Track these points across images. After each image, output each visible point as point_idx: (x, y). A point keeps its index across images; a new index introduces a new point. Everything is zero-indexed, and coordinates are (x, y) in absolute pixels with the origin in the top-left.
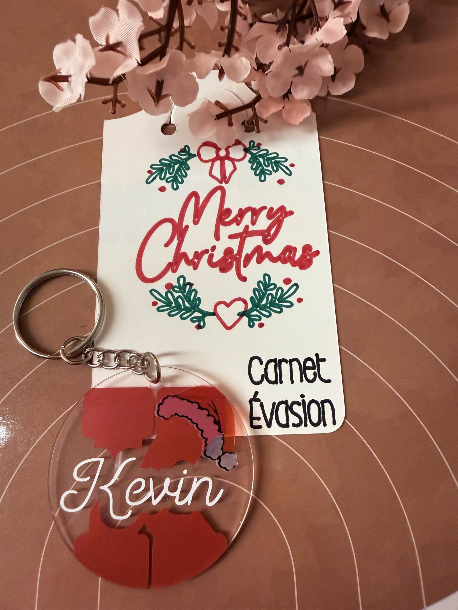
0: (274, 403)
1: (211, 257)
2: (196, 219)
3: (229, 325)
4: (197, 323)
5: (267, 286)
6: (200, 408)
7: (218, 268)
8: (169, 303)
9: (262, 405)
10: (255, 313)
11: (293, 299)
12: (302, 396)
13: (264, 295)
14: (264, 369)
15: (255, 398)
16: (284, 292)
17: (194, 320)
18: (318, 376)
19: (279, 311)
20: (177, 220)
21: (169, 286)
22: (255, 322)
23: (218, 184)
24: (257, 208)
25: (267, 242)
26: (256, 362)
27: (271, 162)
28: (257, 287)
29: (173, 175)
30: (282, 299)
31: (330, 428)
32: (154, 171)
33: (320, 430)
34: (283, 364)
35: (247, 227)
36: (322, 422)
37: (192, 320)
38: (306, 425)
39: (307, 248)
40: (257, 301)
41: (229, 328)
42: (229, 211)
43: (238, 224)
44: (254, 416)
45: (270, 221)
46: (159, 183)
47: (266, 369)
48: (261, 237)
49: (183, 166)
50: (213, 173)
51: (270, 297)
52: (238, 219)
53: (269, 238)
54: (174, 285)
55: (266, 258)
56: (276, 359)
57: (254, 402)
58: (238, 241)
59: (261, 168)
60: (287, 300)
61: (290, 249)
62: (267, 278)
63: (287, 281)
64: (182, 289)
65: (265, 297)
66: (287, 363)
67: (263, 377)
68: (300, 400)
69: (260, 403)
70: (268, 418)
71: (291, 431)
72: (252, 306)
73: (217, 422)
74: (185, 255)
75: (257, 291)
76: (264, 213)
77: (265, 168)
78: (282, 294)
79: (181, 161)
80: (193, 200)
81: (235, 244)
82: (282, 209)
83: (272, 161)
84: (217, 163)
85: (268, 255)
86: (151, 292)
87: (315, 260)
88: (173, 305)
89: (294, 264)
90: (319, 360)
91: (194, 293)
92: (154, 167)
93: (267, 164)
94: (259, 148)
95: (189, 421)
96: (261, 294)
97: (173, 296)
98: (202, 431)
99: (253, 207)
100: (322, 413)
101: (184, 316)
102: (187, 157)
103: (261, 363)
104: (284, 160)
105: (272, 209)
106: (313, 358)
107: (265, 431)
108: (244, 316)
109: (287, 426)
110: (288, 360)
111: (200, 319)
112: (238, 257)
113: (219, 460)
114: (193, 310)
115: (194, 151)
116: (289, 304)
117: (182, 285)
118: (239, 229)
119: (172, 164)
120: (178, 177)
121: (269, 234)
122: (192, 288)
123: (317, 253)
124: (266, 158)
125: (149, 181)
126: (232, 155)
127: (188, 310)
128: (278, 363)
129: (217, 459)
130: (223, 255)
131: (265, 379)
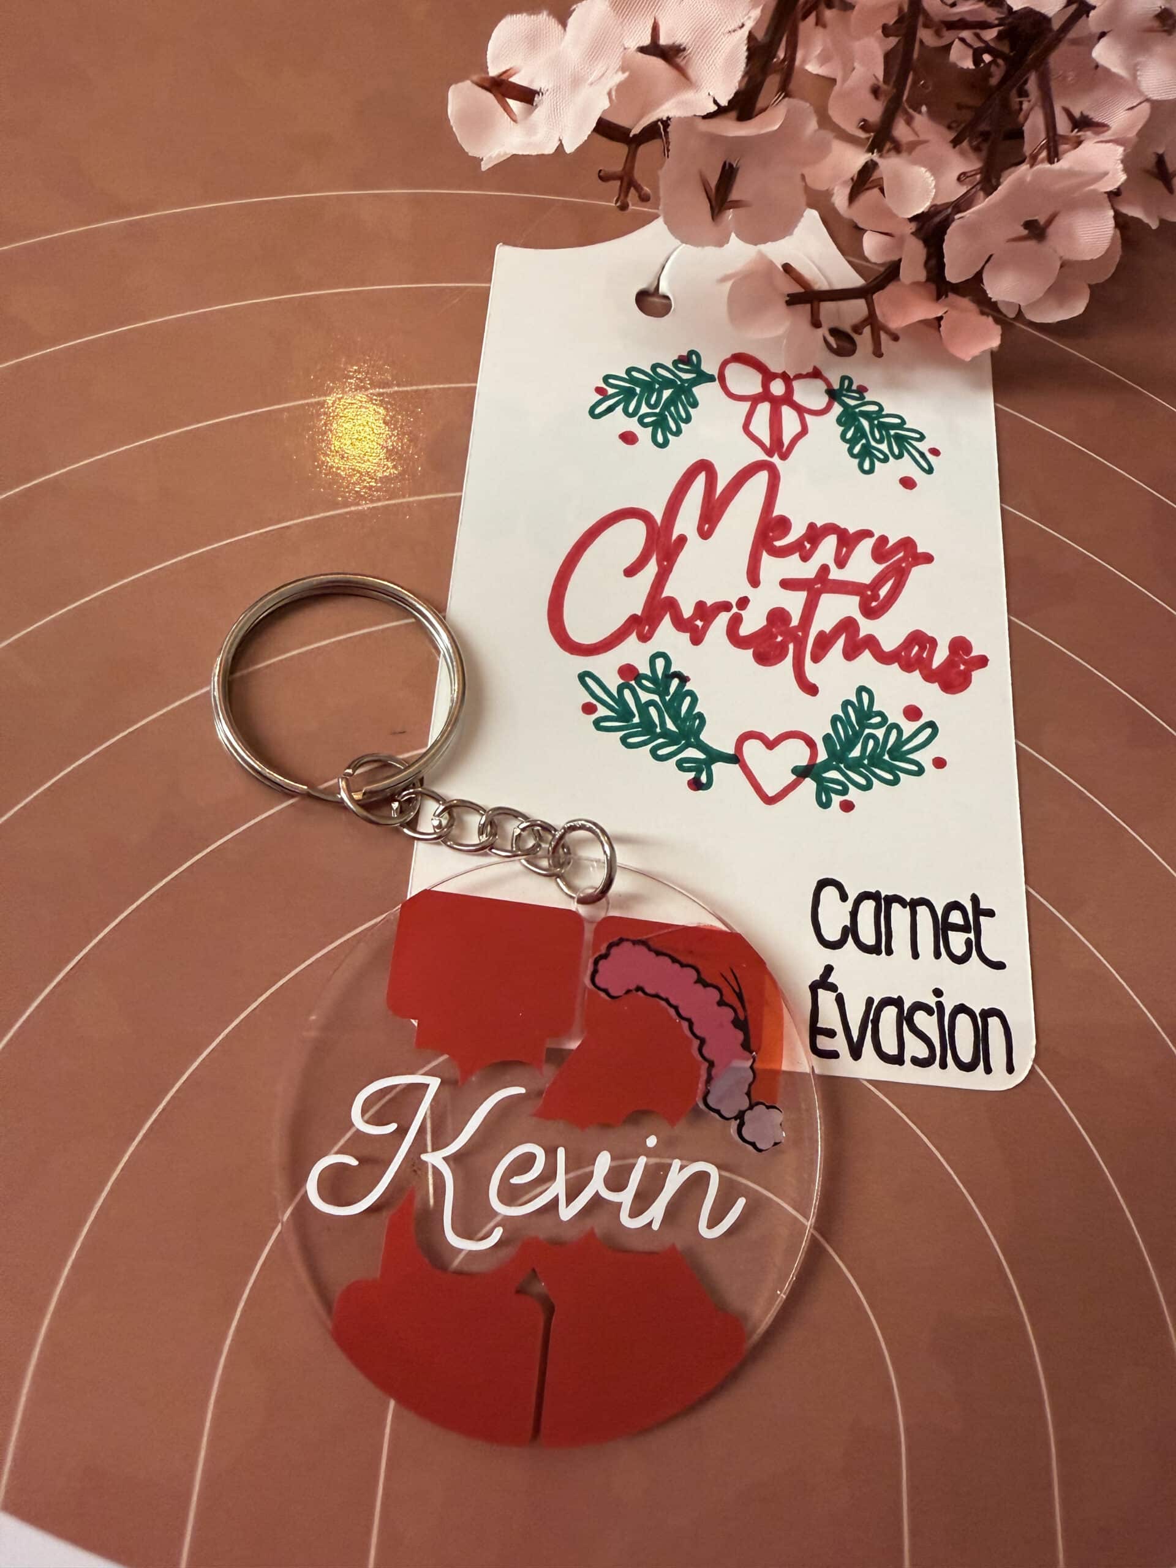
0: (870, 1001)
1: (736, 621)
2: (707, 526)
3: (771, 793)
4: (692, 775)
5: (865, 715)
6: (700, 981)
7: (750, 651)
8: (624, 714)
9: (840, 1001)
10: (833, 774)
11: (924, 757)
12: (938, 993)
13: (857, 735)
14: (849, 914)
15: (824, 982)
16: (905, 736)
17: (685, 765)
18: (976, 950)
19: (891, 780)
20: (658, 517)
21: (628, 672)
22: (833, 795)
23: (762, 456)
24: (851, 531)
25: (870, 613)
26: (830, 893)
27: (888, 434)
28: (842, 714)
29: (657, 411)
30: (897, 752)
31: (999, 1081)
32: (611, 391)
33: (977, 1080)
34: (896, 907)
35: (825, 569)
36: (982, 1063)
37: (680, 765)
38: (943, 1065)
39: (960, 646)
40: (838, 748)
41: (769, 800)
42: (784, 524)
43: (805, 558)
44: (819, 1025)
45: (879, 568)
46: (619, 421)
47: (854, 914)
48: (856, 599)
49: (683, 397)
50: (752, 428)
51: (871, 743)
52: (806, 547)
53: (874, 604)
54: (641, 672)
55: (865, 649)
56: (878, 893)
57: (821, 991)
58: (801, 596)
59: (864, 441)
60: (910, 756)
61: (920, 640)
62: (865, 697)
63: (913, 713)
64: (660, 685)
65: (859, 742)
66: (904, 907)
67: (846, 931)
68: (932, 1001)
69: (835, 994)
70: (855, 1035)
71: (908, 1074)
72: (827, 757)
73: (740, 1024)
74: (672, 605)
75: (840, 722)
76: (867, 545)
77: (873, 443)
78: (899, 743)
79: (679, 383)
80: (701, 479)
81: (794, 603)
82: (907, 544)
83: (890, 433)
84: (764, 409)
85: (871, 643)
86: (582, 677)
87: (977, 675)
88: (636, 720)
89: (930, 676)
90: (979, 912)
91: (688, 700)
92: (611, 381)
93: (877, 436)
94: (862, 398)
95: (672, 1012)
96: (851, 733)
97: (637, 698)
98: (703, 1041)
99: (842, 526)
100: (981, 1039)
101: (660, 752)
102: (694, 378)
103: (844, 897)
104: (918, 436)
105: (883, 540)
106: (965, 905)
107: (845, 1067)
108: (807, 777)
109: (897, 1060)
110: (908, 901)
111: (699, 766)
112: (800, 634)
113: (738, 1121)
114: (683, 742)
115: (710, 367)
116: (914, 768)
117: (660, 676)
118: (808, 570)
119: (657, 386)
120: (669, 419)
121: (876, 597)
122: (686, 688)
123: (983, 661)
124: (876, 422)
125: (598, 411)
126: (798, 397)
127: (671, 738)
128: (884, 903)
129: (735, 1118)
130: (764, 623)
131: (850, 939)
